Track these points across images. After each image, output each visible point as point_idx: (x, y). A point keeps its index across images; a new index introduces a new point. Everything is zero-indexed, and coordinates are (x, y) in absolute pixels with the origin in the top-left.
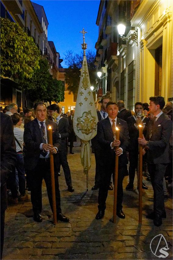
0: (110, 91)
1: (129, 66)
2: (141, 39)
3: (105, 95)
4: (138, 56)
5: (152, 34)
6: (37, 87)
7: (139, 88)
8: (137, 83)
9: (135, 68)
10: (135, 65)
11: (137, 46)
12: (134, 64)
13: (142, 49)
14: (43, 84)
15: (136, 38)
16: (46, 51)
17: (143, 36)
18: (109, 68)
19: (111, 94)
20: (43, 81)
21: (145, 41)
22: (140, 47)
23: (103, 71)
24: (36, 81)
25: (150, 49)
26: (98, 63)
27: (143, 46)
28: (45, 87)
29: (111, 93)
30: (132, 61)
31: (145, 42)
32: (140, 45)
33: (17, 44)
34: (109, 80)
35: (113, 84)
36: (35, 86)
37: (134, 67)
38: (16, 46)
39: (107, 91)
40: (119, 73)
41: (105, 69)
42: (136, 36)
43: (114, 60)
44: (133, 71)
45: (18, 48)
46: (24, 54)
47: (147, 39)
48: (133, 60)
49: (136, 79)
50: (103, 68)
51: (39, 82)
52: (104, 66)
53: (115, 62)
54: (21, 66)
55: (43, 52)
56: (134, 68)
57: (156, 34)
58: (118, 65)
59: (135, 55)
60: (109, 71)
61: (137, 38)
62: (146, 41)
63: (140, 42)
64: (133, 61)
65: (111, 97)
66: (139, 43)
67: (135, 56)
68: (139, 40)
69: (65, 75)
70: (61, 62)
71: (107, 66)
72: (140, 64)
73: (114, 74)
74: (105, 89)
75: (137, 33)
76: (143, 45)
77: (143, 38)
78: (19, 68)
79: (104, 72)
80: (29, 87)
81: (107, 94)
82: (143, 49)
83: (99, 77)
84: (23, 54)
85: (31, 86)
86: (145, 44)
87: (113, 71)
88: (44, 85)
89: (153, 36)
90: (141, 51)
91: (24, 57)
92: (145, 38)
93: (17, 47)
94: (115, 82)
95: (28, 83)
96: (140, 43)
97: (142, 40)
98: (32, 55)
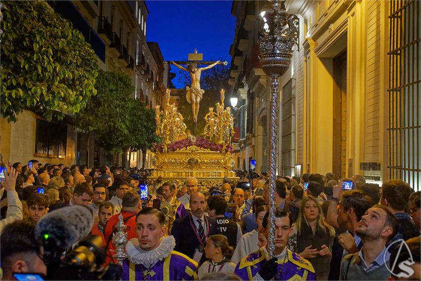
0: (252, 133)
1: (283, 88)
2: (305, 37)
3: (244, 139)
4: (300, 70)
5: (326, 27)
6: (110, 126)
7: (303, 122)
8: (299, 124)
9: (296, 92)
10: (295, 87)
11: (299, 51)
12: (293, 86)
13: (308, 56)
14: (120, 120)
15: (296, 36)
16: (142, 58)
17: (308, 32)
18: (251, 92)
19: (253, 139)
20: (121, 115)
21: (312, 41)
22: (303, 53)
23: (241, 95)
24: (106, 115)
25: (323, 57)
26: (234, 81)
27: (309, 51)
28: (124, 126)
29: (254, 136)
30: (289, 79)
31: (314, 43)
32: (303, 49)
33: (38, 43)
34: (251, 112)
35: (258, 121)
36: (105, 124)
37: (293, 90)
38: (36, 47)
39: (247, 132)
40: (267, 100)
41: (243, 93)
42: (297, 32)
43: (259, 77)
44: (291, 99)
45: (42, 52)
46: (57, 64)
47: (315, 38)
48: (292, 77)
49: (297, 115)
50: (240, 90)
51: (112, 117)
52: (242, 86)
53: (261, 80)
54: (49, 89)
55: (137, 61)
56: (293, 93)
57: (333, 27)
58: (265, 86)
59: (294, 67)
60: (251, 96)
61: (298, 35)
62: (314, 41)
63: (303, 42)
64: (291, 79)
65: (253, 143)
66: (301, 45)
67: (294, 71)
68: (301, 40)
69: (177, 100)
70: (172, 78)
71: (246, 88)
72: (303, 87)
73: (260, 103)
74: (244, 128)
75: (297, 26)
76: (310, 48)
77: (308, 35)
78: (44, 93)
79: (243, 98)
80: (92, 126)
81: (248, 138)
82: (309, 58)
83: (234, 107)
84: (53, 65)
85: (97, 124)
86: (312, 48)
87: (258, 96)
88: (124, 122)
89: (328, 31)
90: (306, 61)
91: (55, 70)
92: (312, 36)
93: (40, 51)
94: (261, 116)
95: (91, 118)
96: (303, 45)
97: (307, 40)
98: (77, 66)
